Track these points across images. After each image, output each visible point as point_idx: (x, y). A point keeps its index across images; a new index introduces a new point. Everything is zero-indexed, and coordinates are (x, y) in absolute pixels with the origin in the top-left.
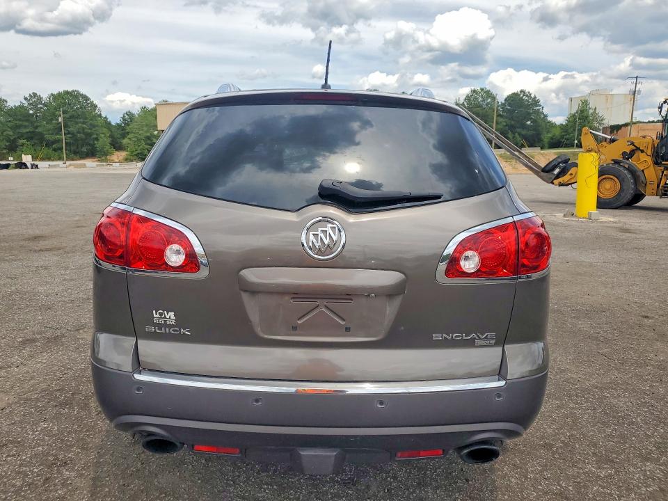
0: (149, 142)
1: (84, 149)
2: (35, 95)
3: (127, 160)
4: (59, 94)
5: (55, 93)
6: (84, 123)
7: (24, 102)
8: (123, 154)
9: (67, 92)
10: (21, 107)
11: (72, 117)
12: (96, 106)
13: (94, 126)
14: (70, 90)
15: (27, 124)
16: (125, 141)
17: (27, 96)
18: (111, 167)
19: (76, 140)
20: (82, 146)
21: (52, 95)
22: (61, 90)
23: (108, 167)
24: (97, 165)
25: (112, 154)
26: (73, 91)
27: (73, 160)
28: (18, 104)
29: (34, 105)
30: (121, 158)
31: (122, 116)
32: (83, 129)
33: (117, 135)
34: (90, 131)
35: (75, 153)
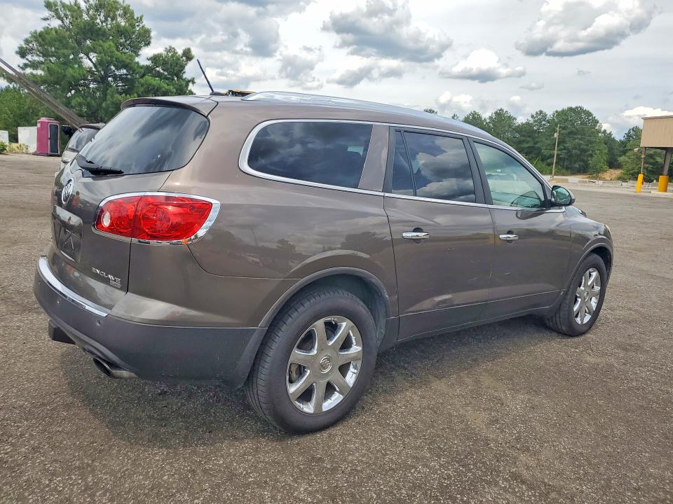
0: (651, 161)
1: (577, 165)
2: (541, 112)
3: (619, 179)
4: (563, 111)
5: (560, 110)
6: (581, 139)
7: (531, 119)
8: (618, 172)
9: (570, 109)
10: (527, 124)
11: (571, 133)
12: (598, 122)
13: (591, 142)
14: (574, 107)
15: (528, 139)
16: (621, 159)
17: (534, 114)
18: (593, 184)
19: (571, 156)
20: (575, 162)
21: (557, 112)
22: (566, 107)
23: (591, 184)
24: (579, 182)
25: (605, 171)
26: (577, 108)
27: (564, 175)
28: (524, 122)
29: (539, 121)
30: (613, 176)
31: (627, 132)
32: (580, 145)
33: (616, 152)
34: (585, 147)
35: (567, 168)
